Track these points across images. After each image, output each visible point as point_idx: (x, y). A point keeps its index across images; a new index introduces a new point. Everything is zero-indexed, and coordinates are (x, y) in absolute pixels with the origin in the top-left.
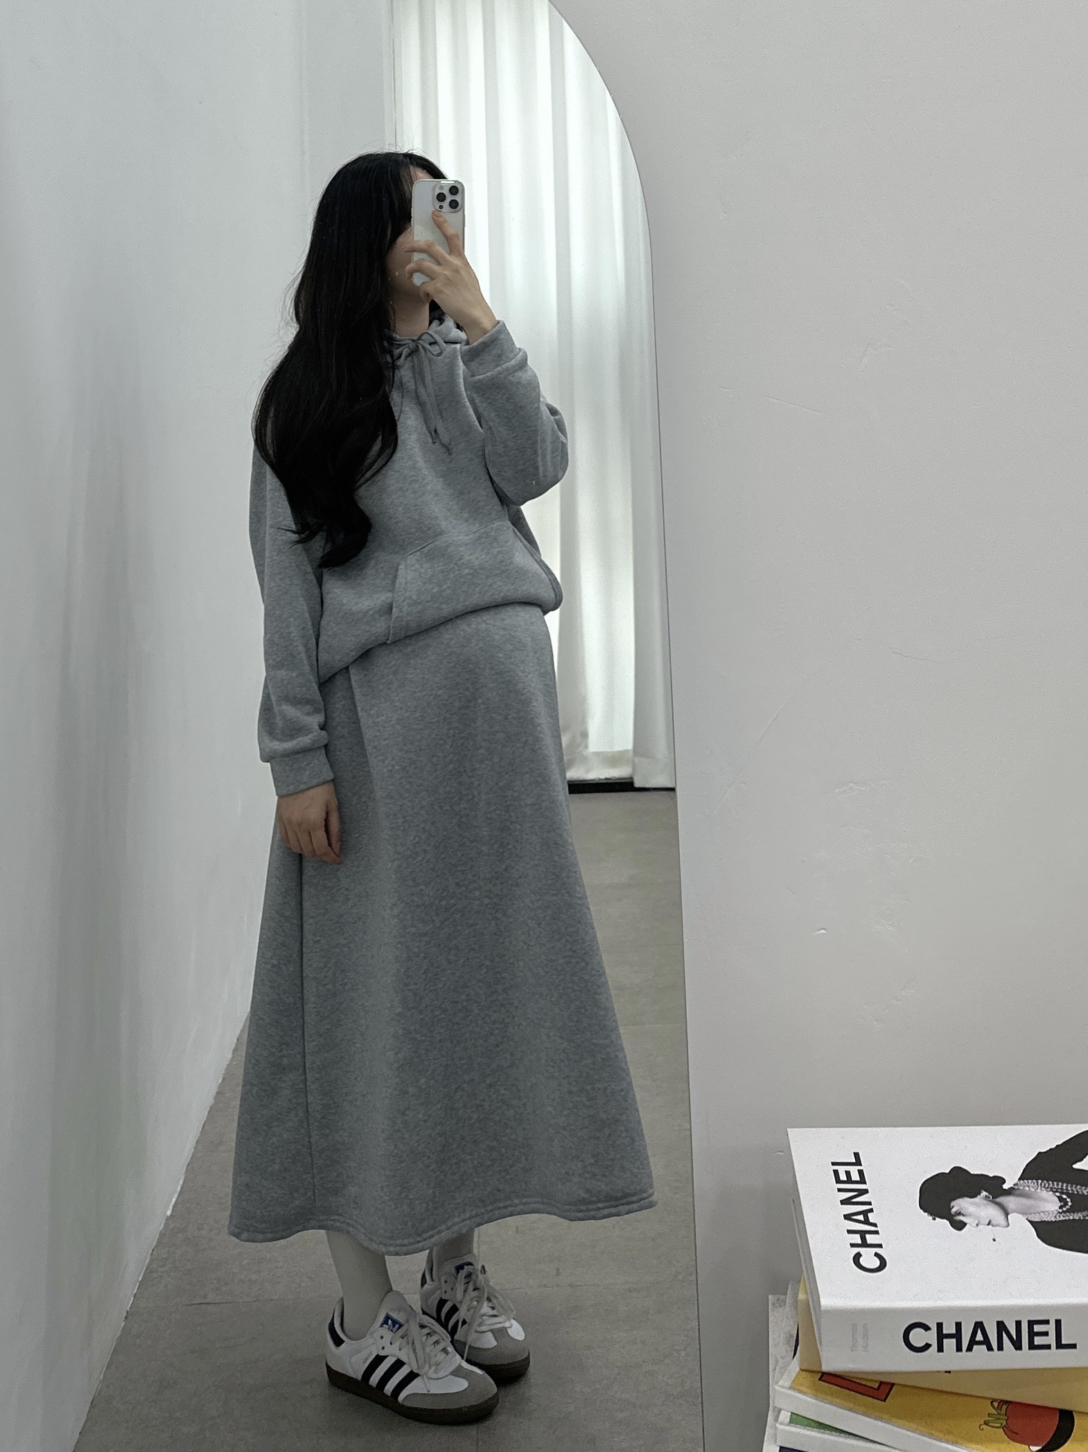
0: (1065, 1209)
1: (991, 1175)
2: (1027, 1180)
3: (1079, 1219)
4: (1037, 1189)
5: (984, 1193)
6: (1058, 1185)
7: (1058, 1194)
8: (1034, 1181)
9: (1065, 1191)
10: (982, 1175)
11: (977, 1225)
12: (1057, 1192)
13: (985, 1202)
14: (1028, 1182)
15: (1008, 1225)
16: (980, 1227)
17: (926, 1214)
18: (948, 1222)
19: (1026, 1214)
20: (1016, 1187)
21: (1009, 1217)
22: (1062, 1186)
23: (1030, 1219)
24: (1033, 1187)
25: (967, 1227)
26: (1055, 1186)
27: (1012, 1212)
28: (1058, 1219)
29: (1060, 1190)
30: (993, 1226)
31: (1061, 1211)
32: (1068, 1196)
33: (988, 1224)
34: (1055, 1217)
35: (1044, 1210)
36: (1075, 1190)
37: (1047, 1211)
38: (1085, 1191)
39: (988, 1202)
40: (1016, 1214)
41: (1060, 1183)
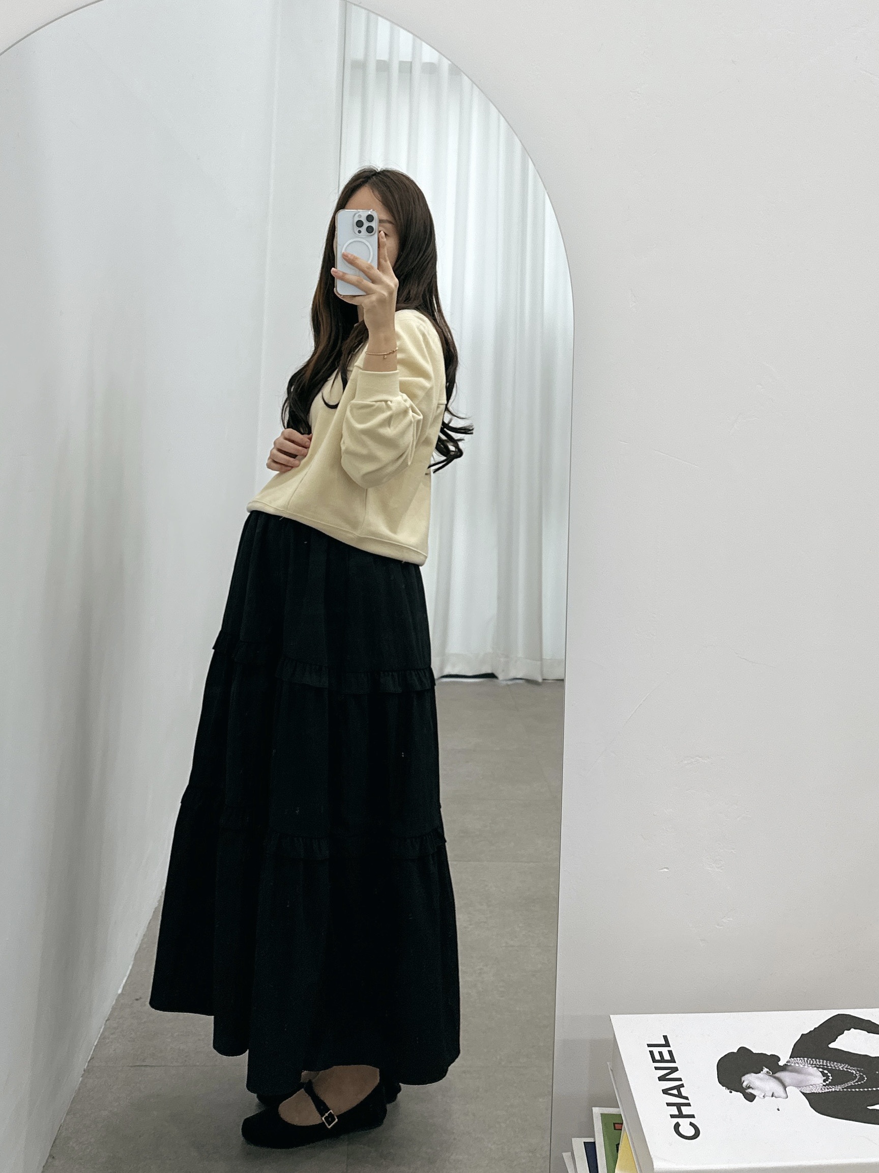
0: (827, 1082)
1: (769, 1054)
2: (796, 1058)
3: (840, 1091)
4: (805, 1065)
5: (766, 1070)
6: (820, 1062)
7: (821, 1070)
8: (802, 1059)
9: (825, 1067)
10: (762, 1054)
11: (764, 1097)
12: (819, 1068)
13: (767, 1077)
14: (797, 1060)
15: (787, 1097)
16: (766, 1098)
17: (725, 1088)
18: (740, 1095)
19: (800, 1087)
20: (789, 1064)
21: (787, 1090)
22: (823, 1063)
23: (803, 1091)
24: (801, 1064)
25: (756, 1099)
26: (818, 1063)
27: (789, 1086)
28: (824, 1091)
29: (822, 1066)
30: (776, 1097)
31: (825, 1084)
32: (829, 1071)
33: (772, 1096)
34: (821, 1089)
35: (812, 1084)
36: (833, 1066)
37: (815, 1085)
38: (841, 1067)
39: (770, 1077)
40: (791, 1087)
41: (821, 1061)
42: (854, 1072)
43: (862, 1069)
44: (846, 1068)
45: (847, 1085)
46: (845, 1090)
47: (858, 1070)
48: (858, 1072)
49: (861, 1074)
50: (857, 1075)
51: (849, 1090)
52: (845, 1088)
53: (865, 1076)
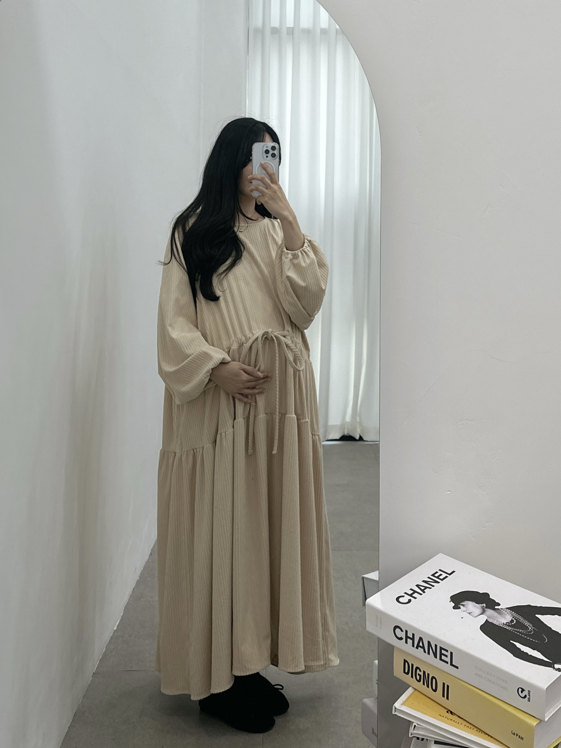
0: (508, 624)
1: (497, 601)
2: (509, 609)
3: (508, 629)
4: (508, 614)
5: (485, 605)
6: (519, 617)
7: (513, 619)
8: (511, 611)
9: (518, 620)
10: (494, 600)
11: (464, 611)
12: (513, 618)
13: (480, 607)
14: (508, 611)
15: (476, 617)
16: (465, 612)
17: (450, 599)
18: (454, 605)
19: (489, 618)
20: (500, 609)
21: (481, 615)
22: (520, 618)
23: (488, 620)
24: (507, 612)
25: (460, 610)
26: (517, 617)
27: (485, 615)
28: (500, 625)
29: (516, 618)
30: (469, 614)
31: (505, 624)
32: (517, 621)
33: (469, 613)
34: (499, 624)
35: (499, 620)
36: (523, 621)
37: (499, 621)
38: (527, 623)
39: (481, 608)
40: (485, 616)
41: (521, 617)
42: (531, 628)
43: (537, 630)
44: (528, 626)
45: (516, 630)
46: (512, 630)
47: (533, 629)
48: (532, 630)
49: (533, 631)
50: (530, 630)
51: (514, 632)
52: (513, 630)
53: (533, 632)
